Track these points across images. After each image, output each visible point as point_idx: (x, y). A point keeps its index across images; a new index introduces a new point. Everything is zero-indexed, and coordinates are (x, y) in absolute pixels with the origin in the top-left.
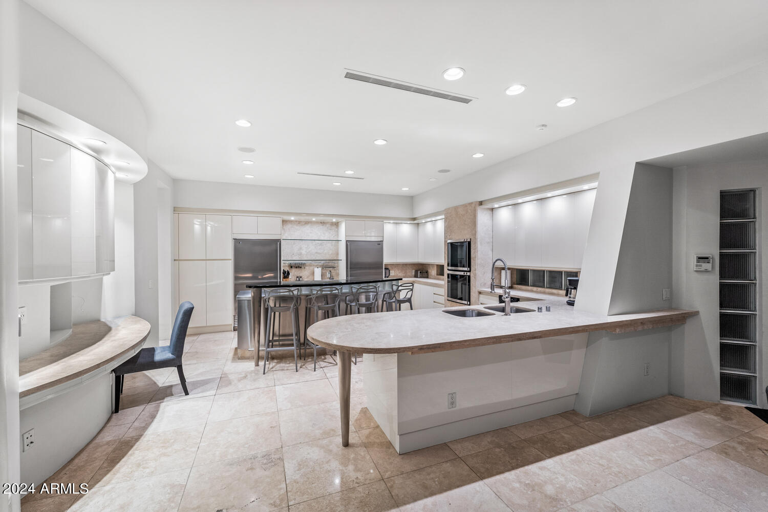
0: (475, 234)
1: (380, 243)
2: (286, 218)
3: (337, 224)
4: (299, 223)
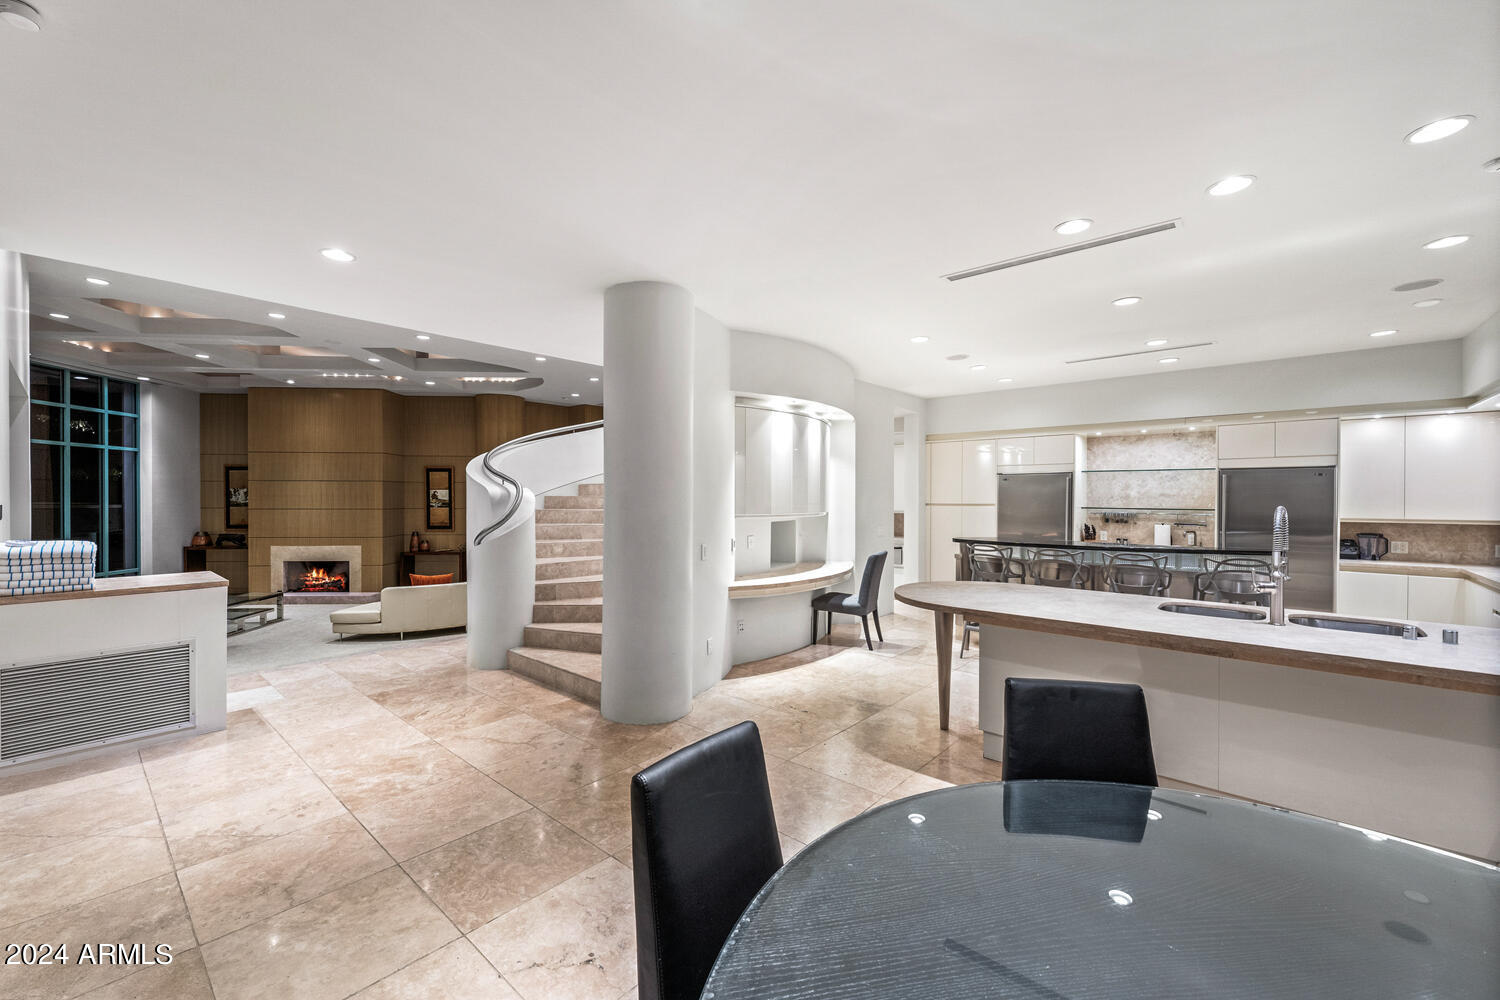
1: (1324, 472)
3: (1214, 435)
4: (1125, 439)
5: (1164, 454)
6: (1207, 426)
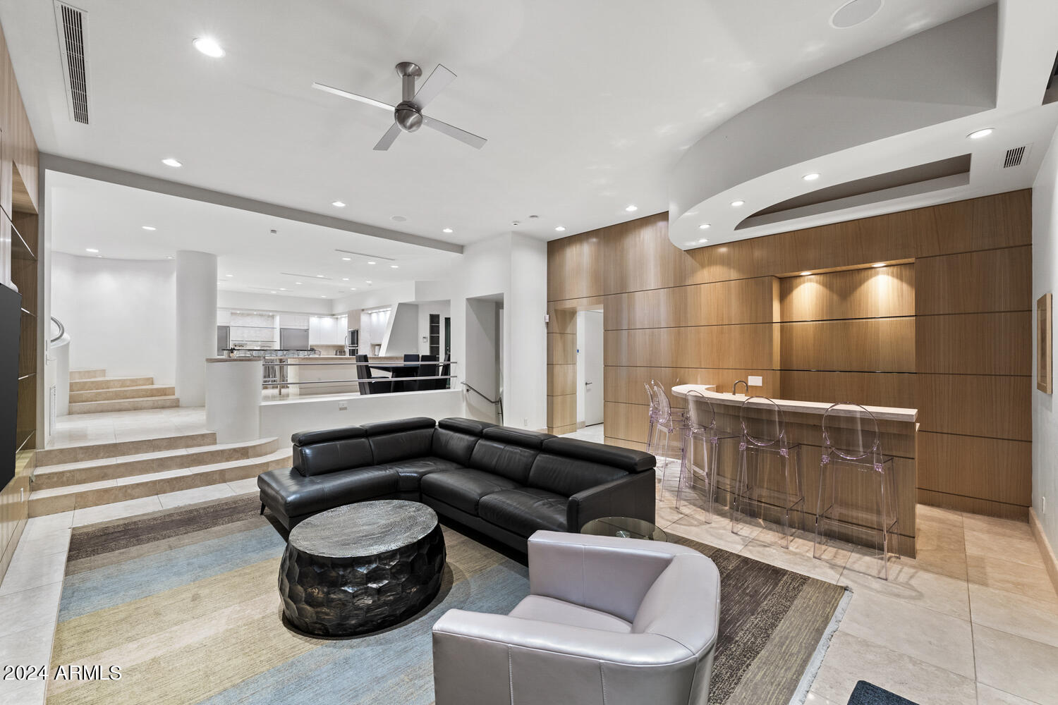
0: (360, 327)
1: (307, 331)
2: (234, 311)
3: (273, 317)
4: (243, 315)
5: (255, 321)
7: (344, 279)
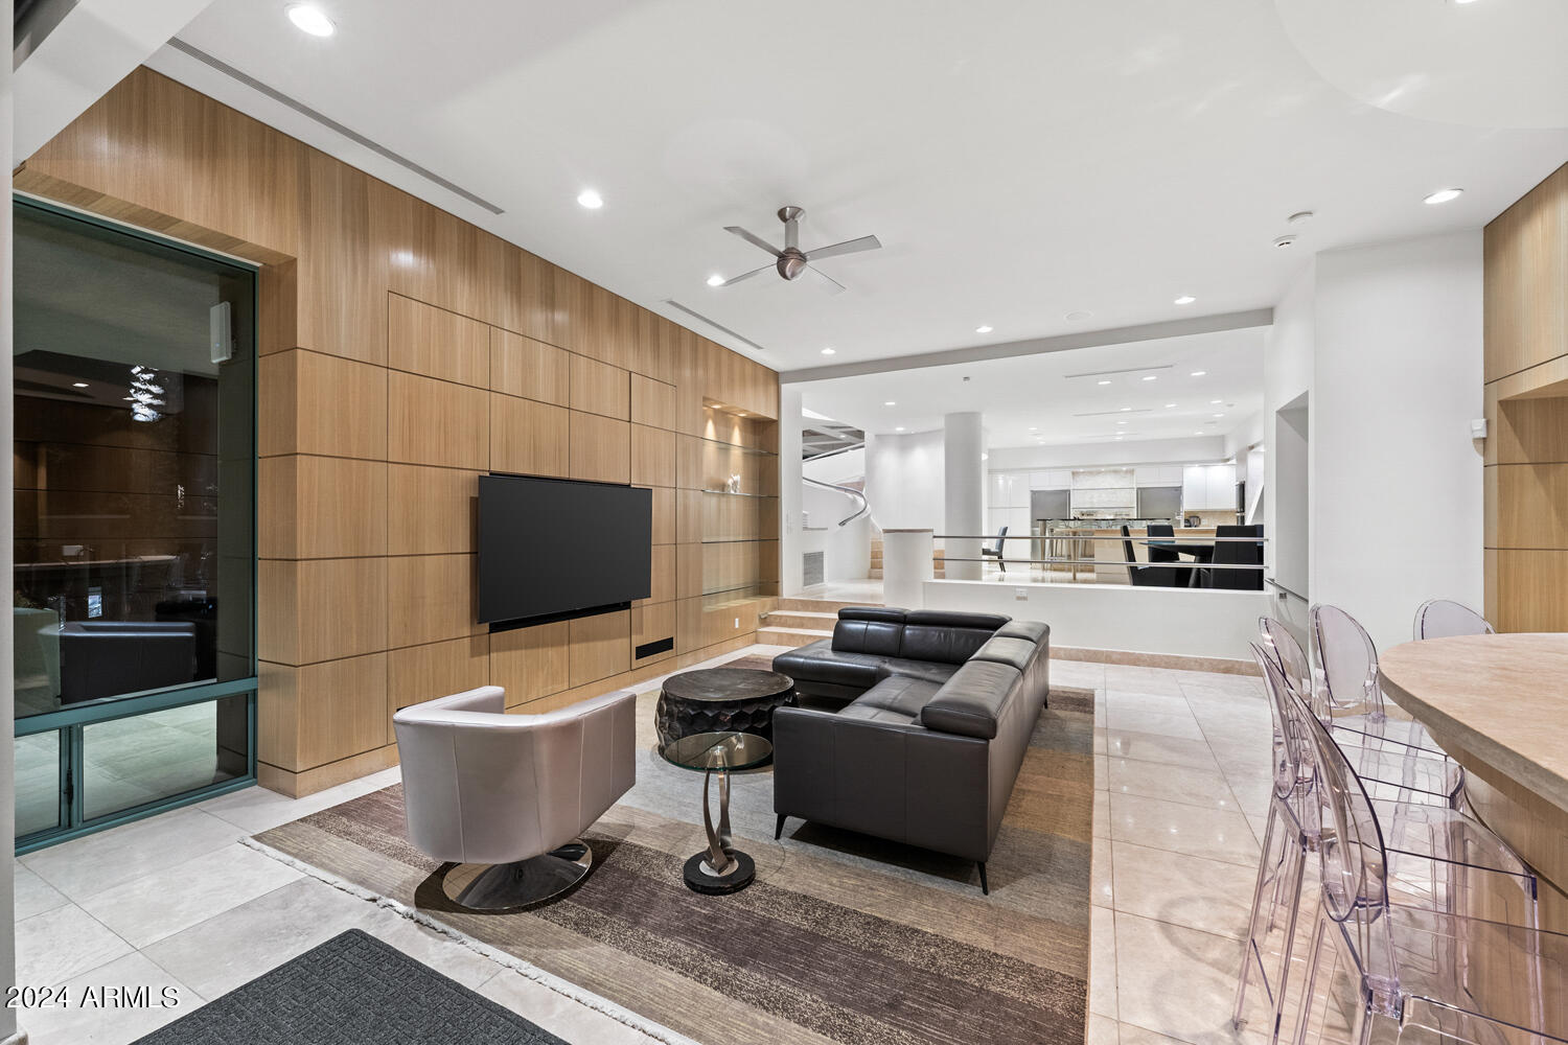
0: (1247, 477)
1: (1179, 490)
2: (1075, 470)
4: (1091, 473)
5: (1108, 481)
6: (1131, 468)
7: (1169, 406)
